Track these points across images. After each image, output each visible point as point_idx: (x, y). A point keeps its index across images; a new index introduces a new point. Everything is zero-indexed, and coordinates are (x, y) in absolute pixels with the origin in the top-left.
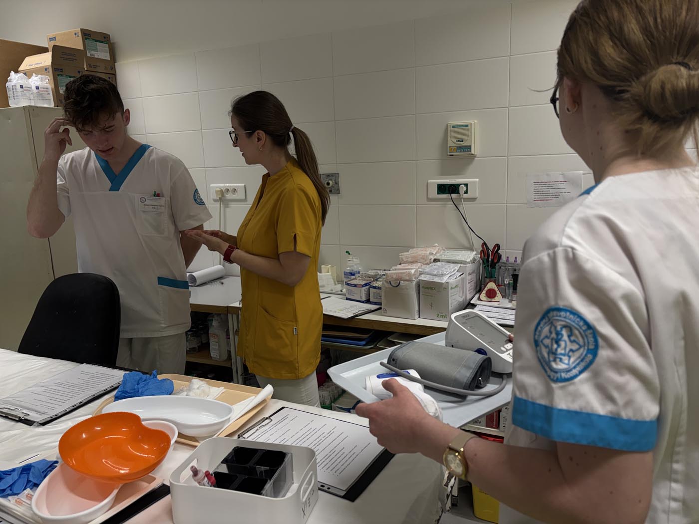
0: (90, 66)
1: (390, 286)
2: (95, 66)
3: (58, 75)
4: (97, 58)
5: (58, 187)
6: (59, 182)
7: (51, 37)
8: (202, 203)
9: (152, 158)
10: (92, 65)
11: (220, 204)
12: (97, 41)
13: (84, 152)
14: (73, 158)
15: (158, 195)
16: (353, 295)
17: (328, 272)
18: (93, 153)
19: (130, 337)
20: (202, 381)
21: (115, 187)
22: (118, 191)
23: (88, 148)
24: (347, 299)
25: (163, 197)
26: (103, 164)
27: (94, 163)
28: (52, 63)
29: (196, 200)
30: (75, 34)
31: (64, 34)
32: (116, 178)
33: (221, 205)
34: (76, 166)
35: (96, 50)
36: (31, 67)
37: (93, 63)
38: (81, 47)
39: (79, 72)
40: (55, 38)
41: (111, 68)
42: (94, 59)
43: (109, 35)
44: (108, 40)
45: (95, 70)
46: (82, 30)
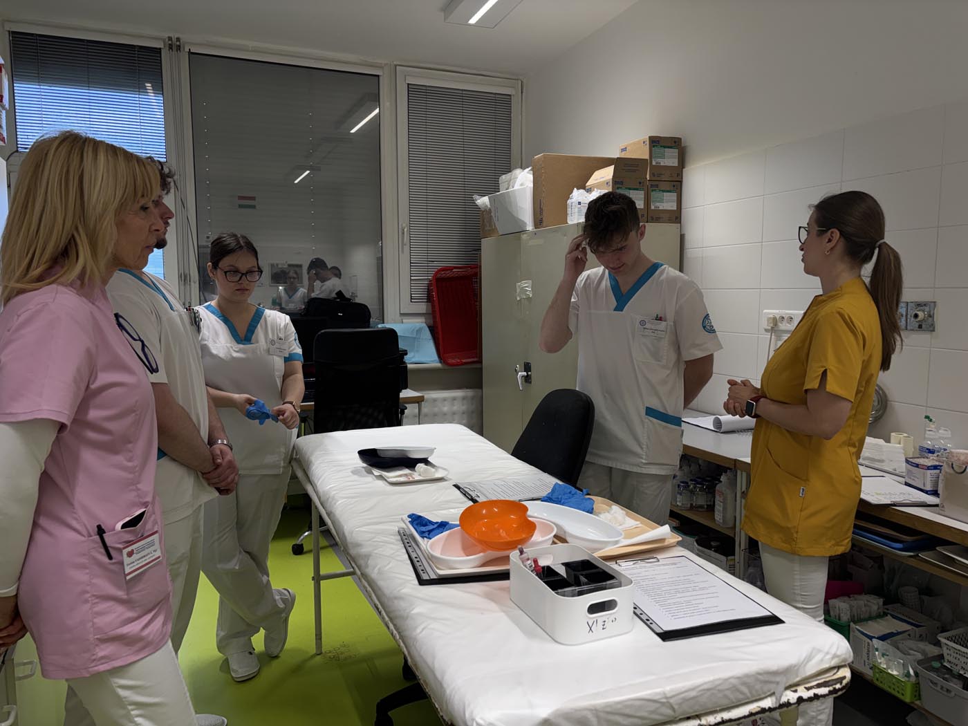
0: (654, 175)
1: (952, 471)
2: (659, 175)
4: (663, 166)
5: (571, 305)
6: (573, 300)
7: (623, 148)
8: (712, 331)
9: (661, 278)
10: (656, 173)
11: (771, 335)
12: (665, 147)
13: (599, 270)
14: (588, 276)
15: (661, 319)
16: (913, 480)
17: (900, 444)
18: (607, 271)
19: (610, 465)
20: (622, 509)
21: (620, 307)
22: (622, 311)
23: (603, 267)
24: (907, 484)
25: (666, 321)
26: (613, 283)
27: (606, 283)
28: (613, 177)
29: (704, 327)
30: (644, 142)
31: (634, 143)
32: (622, 297)
33: (773, 337)
34: (590, 284)
35: (663, 157)
36: (597, 182)
37: (658, 171)
38: (647, 157)
39: (640, 183)
40: (626, 148)
41: (678, 175)
42: (659, 167)
43: (680, 139)
44: (678, 145)
45: (659, 179)
46: (650, 137)
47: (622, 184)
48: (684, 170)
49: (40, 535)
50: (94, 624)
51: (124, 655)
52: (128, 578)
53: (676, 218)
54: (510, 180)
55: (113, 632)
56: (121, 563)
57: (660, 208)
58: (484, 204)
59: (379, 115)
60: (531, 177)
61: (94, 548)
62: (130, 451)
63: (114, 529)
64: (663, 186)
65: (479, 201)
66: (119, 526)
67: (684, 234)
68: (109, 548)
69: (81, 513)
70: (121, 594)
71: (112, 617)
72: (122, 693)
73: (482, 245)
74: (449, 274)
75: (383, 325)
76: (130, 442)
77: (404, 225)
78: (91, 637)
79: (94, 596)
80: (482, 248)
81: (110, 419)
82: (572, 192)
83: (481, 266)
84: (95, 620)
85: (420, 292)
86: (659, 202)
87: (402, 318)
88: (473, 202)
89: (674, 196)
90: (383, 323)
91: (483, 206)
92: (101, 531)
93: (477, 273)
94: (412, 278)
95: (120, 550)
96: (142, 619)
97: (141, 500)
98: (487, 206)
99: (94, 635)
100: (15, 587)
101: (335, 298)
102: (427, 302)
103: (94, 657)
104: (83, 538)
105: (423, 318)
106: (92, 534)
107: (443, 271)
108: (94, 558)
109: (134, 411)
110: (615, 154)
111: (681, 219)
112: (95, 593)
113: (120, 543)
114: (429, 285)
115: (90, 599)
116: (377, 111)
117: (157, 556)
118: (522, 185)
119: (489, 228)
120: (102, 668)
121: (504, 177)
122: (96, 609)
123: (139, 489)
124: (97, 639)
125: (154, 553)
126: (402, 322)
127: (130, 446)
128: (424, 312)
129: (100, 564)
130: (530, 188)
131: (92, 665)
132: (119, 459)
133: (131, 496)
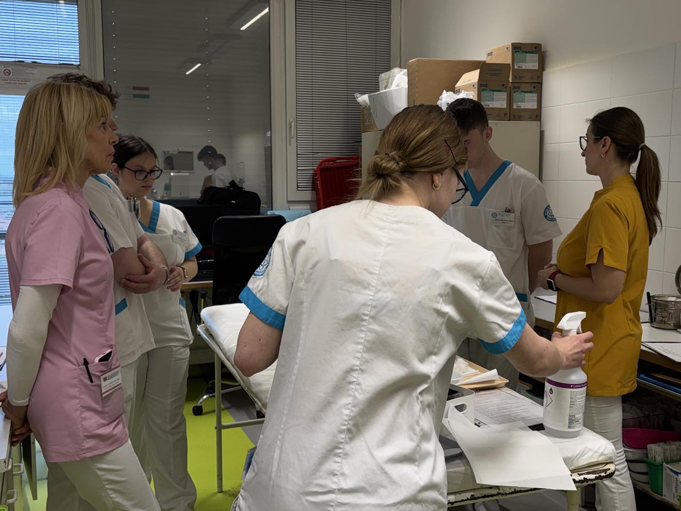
0: (516, 78)
2: (521, 78)
3: (483, 90)
4: (524, 69)
7: (489, 52)
8: (553, 219)
10: (518, 77)
12: (526, 52)
15: (509, 211)
21: (476, 202)
22: (477, 206)
25: (513, 212)
28: (478, 80)
29: (546, 217)
30: (507, 48)
31: (499, 49)
32: (477, 195)
35: (524, 61)
36: (464, 84)
37: (520, 74)
38: (509, 61)
39: (503, 85)
40: (492, 53)
41: (538, 77)
42: (521, 71)
43: (541, 45)
44: (539, 50)
45: (520, 81)
46: (513, 44)
47: (487, 87)
48: (544, 72)
49: (46, 364)
50: (82, 425)
51: (102, 447)
52: (104, 395)
53: (537, 116)
54: (389, 78)
55: (94, 432)
56: (100, 386)
57: (522, 108)
58: (365, 101)
59: (269, 14)
60: (406, 78)
61: (82, 374)
62: (102, 309)
63: (94, 362)
64: (524, 87)
65: (359, 99)
66: (97, 360)
67: (543, 131)
68: (91, 375)
69: (73, 350)
70: (98, 407)
71: (92, 421)
72: (99, 473)
73: (362, 137)
74: (331, 164)
75: (272, 211)
76: (102, 302)
77: (291, 120)
78: (82, 434)
79: (81, 406)
80: (362, 140)
81: (90, 285)
82: (441, 94)
83: (361, 157)
84: (83, 423)
85: (306, 182)
86: (521, 102)
87: (289, 205)
88: (355, 99)
89: (534, 96)
90: (272, 210)
91: (364, 104)
92: (86, 363)
93: (358, 163)
94: (298, 168)
95: (99, 377)
96: (110, 425)
97: (108, 343)
98: (366, 103)
99: (83, 433)
100: (27, 399)
101: (229, 187)
102: (312, 190)
103: (83, 448)
104: (74, 367)
105: (309, 205)
106: (80, 364)
107: (327, 162)
108: (82, 381)
109: (105, 280)
110: (482, 57)
111: (541, 117)
112: (82, 405)
113: (98, 372)
114: (314, 175)
115: (79, 408)
116: (267, 10)
117: (119, 383)
118: (398, 86)
119: (369, 124)
120: (88, 455)
121: (383, 75)
122: (83, 415)
123: (107, 336)
124: (85, 435)
125: (118, 381)
126: (289, 209)
127: (101, 304)
128: (310, 199)
129: (85, 385)
130: (406, 88)
131: (83, 452)
132: (94, 314)
133: (102, 340)
